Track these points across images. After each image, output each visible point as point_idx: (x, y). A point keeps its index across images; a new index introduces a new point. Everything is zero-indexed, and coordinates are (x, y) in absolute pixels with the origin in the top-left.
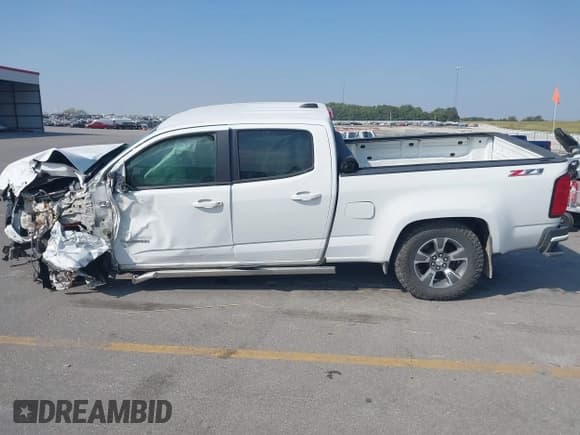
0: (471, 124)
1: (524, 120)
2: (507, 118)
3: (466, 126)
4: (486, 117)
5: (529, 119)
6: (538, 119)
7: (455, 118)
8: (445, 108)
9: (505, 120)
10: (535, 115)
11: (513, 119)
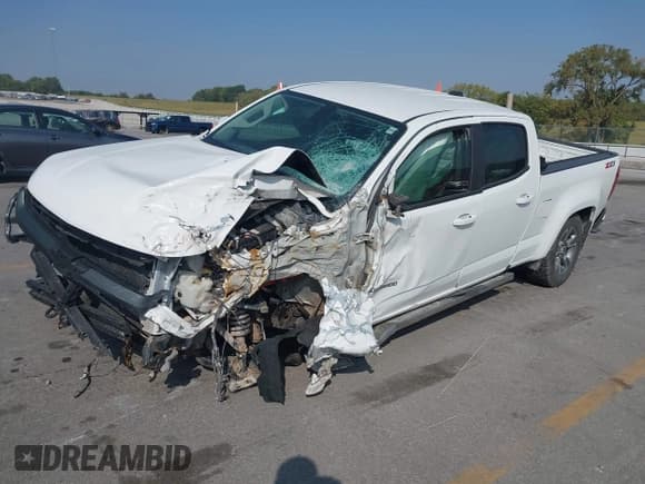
0: (82, 99)
1: (135, 98)
2: (118, 93)
3: (76, 100)
4: (94, 92)
5: (141, 97)
6: (150, 97)
7: (58, 89)
8: (44, 77)
9: (115, 96)
10: (145, 93)
11: (124, 96)
